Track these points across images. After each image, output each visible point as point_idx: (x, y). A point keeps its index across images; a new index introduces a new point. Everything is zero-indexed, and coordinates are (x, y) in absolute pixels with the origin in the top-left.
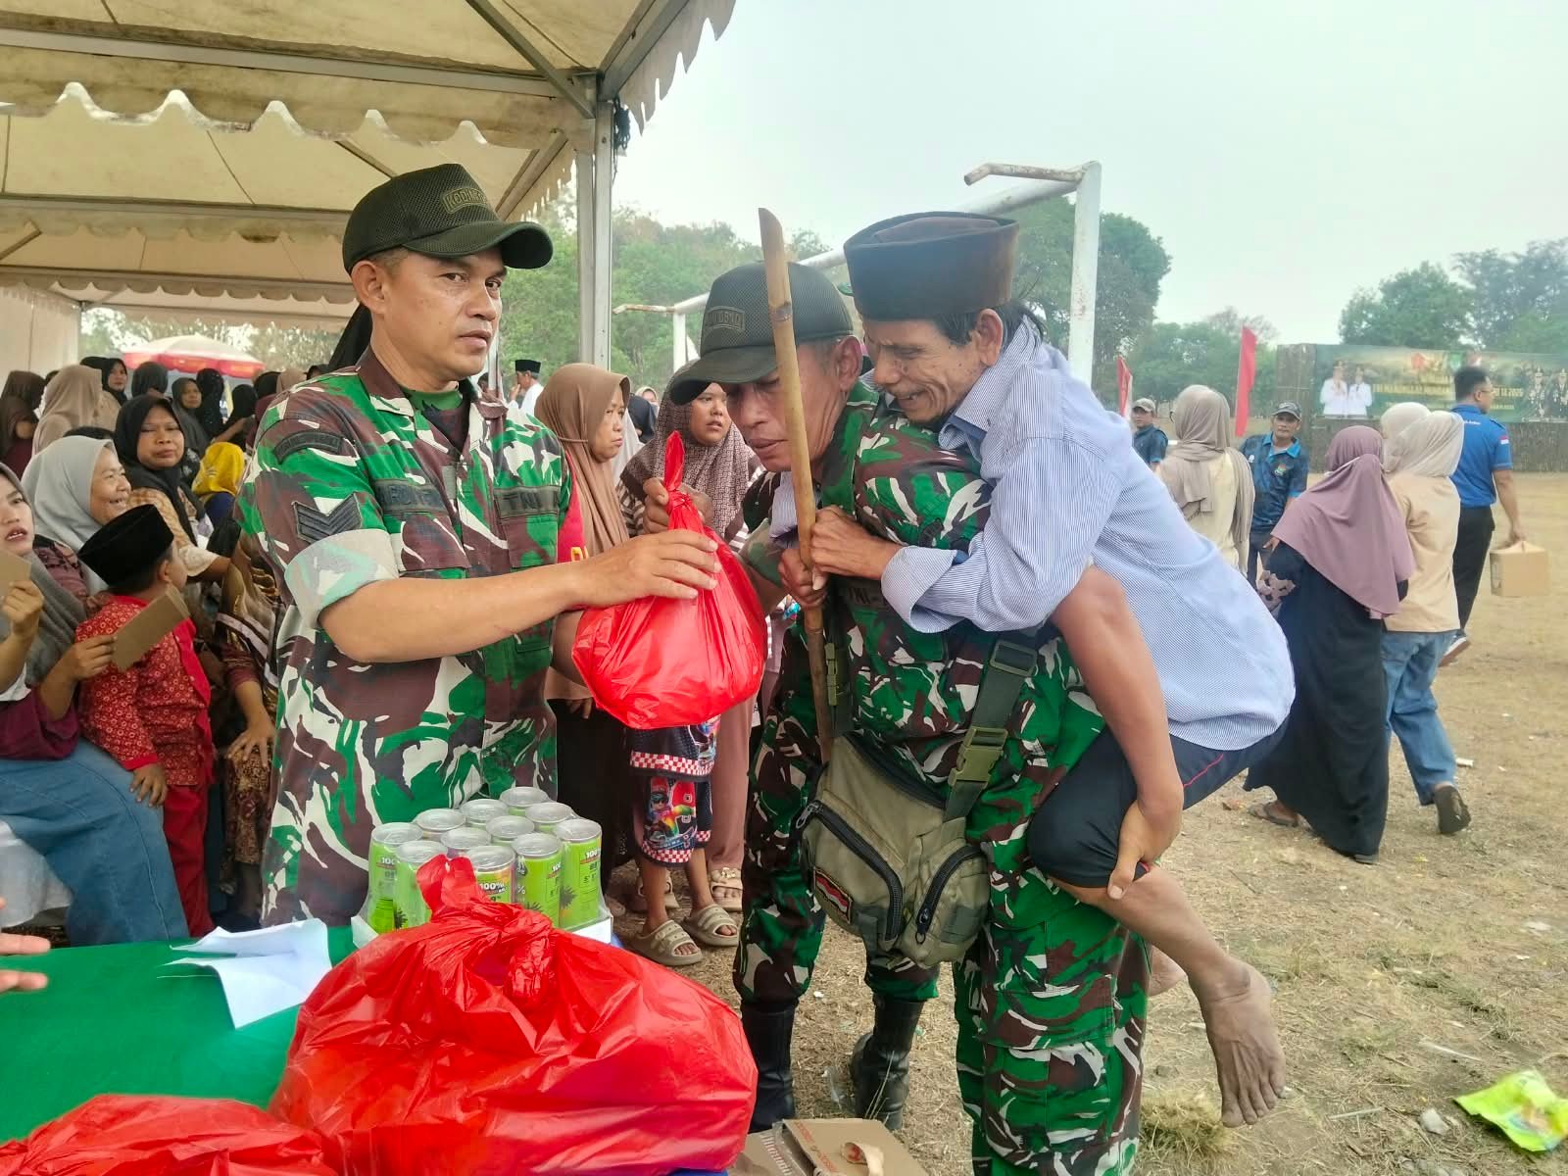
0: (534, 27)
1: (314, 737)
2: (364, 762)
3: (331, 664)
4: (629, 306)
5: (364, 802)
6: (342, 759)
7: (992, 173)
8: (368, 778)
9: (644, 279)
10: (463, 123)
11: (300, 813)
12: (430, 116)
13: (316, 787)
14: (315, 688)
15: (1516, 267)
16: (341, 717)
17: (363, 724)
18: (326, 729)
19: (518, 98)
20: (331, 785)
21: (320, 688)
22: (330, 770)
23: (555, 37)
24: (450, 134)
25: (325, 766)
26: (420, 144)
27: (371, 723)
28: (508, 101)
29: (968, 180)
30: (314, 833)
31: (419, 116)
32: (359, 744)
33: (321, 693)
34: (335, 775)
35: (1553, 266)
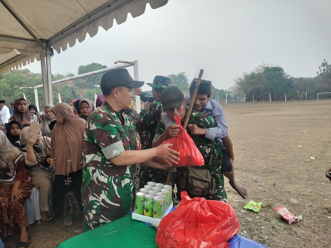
0: (34, 30)
1: (101, 181)
2: (114, 185)
3: (104, 166)
4: (23, 87)
5: (115, 192)
6: (109, 185)
7: (119, 62)
8: (115, 188)
9: (10, 81)
10: (14, 50)
11: (98, 197)
12: (6, 48)
13: (103, 191)
14: (101, 171)
15: (177, 77)
16: (108, 176)
17: (113, 177)
18: (104, 179)
19: (27, 45)
20: (107, 190)
21: (102, 171)
22: (106, 188)
23: (39, 33)
24: (11, 52)
25: (105, 187)
26: (3, 54)
27: (115, 176)
28: (25, 45)
29: (115, 63)
30: (103, 201)
31: (3, 47)
32: (112, 181)
33: (102, 172)
34: (108, 188)
35: (183, 77)
